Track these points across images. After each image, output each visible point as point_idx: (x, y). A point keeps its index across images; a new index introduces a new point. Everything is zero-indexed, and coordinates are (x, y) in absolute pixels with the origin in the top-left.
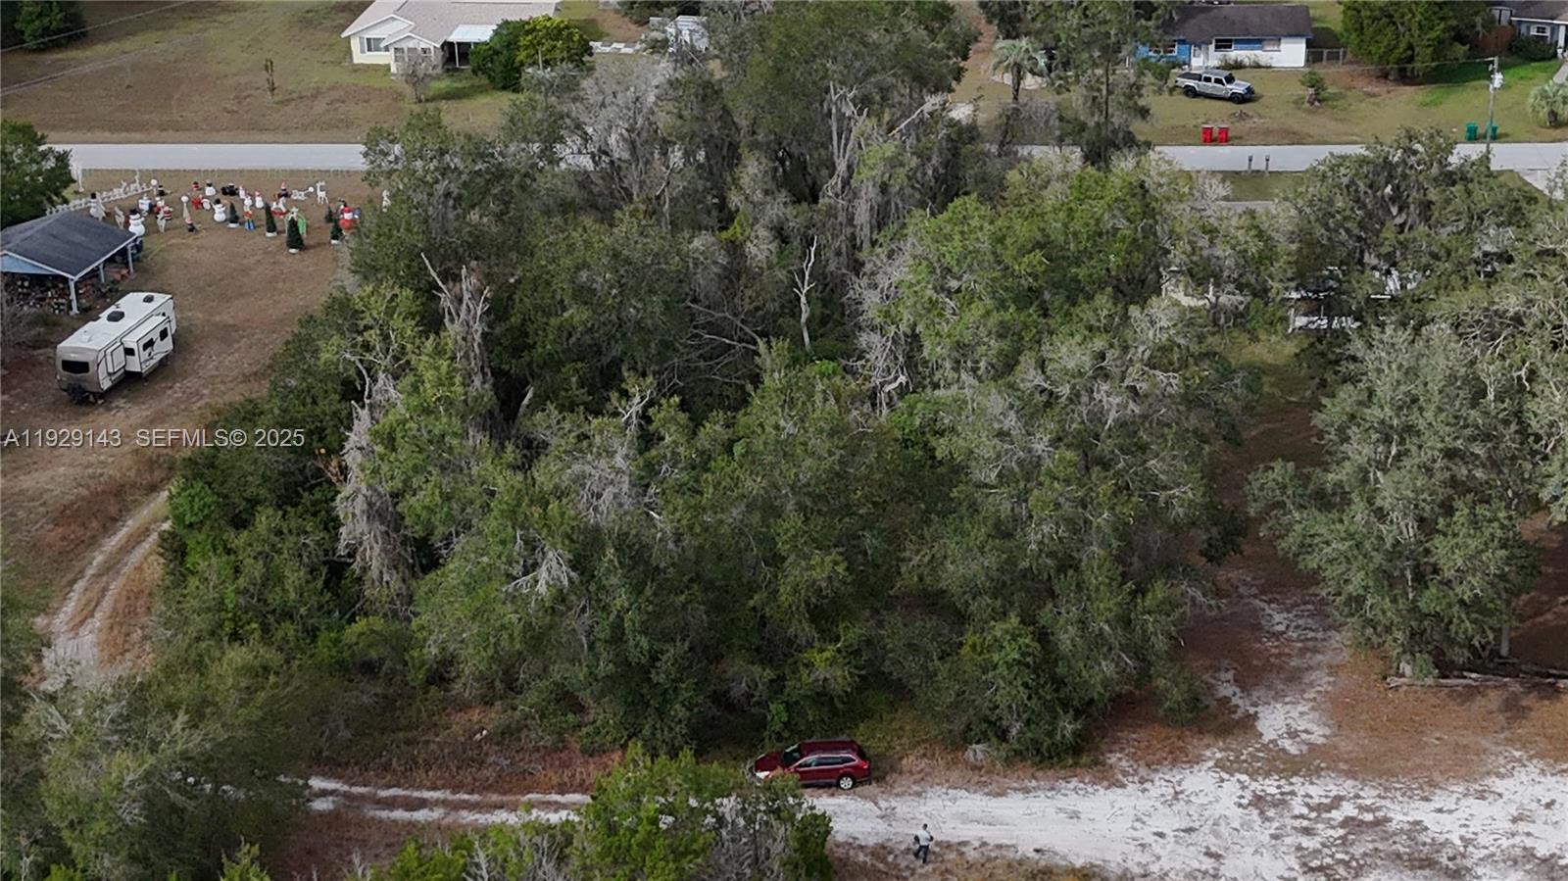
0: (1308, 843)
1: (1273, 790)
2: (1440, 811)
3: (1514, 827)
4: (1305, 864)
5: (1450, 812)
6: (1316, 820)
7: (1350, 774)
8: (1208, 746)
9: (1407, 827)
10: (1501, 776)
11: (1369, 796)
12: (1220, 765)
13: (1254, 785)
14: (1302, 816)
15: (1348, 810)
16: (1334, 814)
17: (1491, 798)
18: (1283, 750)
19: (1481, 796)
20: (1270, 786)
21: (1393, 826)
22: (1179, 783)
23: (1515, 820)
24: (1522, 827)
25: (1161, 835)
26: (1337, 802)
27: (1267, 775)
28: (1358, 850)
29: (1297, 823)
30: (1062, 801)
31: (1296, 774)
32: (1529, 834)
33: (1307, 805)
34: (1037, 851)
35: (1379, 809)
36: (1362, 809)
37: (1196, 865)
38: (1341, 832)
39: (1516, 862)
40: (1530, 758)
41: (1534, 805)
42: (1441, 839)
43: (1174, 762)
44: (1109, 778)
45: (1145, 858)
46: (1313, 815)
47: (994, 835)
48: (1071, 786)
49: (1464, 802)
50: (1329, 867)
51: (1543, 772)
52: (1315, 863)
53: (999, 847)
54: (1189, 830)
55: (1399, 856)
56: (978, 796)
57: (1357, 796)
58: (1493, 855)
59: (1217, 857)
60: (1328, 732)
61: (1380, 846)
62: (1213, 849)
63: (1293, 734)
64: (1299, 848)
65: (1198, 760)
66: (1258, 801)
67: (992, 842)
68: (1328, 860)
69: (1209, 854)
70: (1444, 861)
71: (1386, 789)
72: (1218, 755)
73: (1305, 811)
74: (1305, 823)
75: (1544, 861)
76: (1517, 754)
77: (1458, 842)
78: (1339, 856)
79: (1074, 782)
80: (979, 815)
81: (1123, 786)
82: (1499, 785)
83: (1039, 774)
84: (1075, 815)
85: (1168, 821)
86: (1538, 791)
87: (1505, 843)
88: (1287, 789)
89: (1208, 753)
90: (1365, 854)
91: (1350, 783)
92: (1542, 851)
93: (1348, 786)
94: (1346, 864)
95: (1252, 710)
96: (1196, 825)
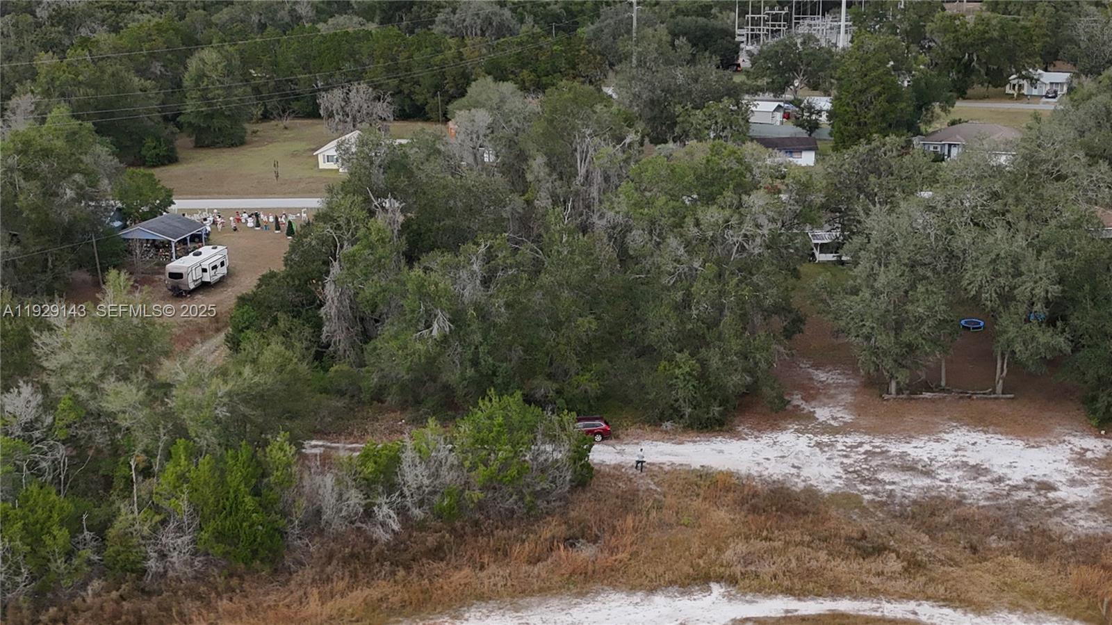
0: (845, 461)
1: (826, 440)
2: (916, 447)
3: (956, 453)
4: (845, 470)
5: (921, 448)
6: (851, 452)
7: (866, 433)
8: (790, 424)
9: (898, 454)
10: (947, 433)
11: (877, 442)
12: (797, 431)
13: (816, 439)
14: (842, 450)
15: (867, 447)
16: (859, 449)
17: (943, 442)
18: (830, 424)
19: (937, 441)
20: (825, 439)
21: (891, 453)
22: (776, 438)
23: (956, 450)
24: (960, 453)
25: (768, 459)
26: (861, 444)
27: (823, 434)
28: (874, 463)
29: (840, 453)
30: (713, 446)
31: (838, 433)
32: (964, 456)
33: (845, 446)
34: (702, 466)
35: (883, 447)
36: (874, 447)
37: (788, 471)
38: (864, 456)
39: (958, 467)
40: (961, 426)
41: (966, 444)
42: (918, 459)
43: (773, 430)
44: (739, 437)
45: (760, 469)
46: (849, 450)
47: (677, 460)
48: (719, 439)
49: (928, 444)
50: (858, 471)
51: (969, 431)
52: (851, 470)
53: (681, 465)
54: (783, 457)
55: (896, 466)
56: (669, 444)
57: (871, 442)
58: (946, 465)
59: (799, 468)
60: (853, 417)
61: (885, 462)
62: (796, 465)
63: (835, 419)
64: (842, 463)
65: (786, 429)
66: (818, 444)
67: (677, 463)
68: (859, 468)
69: (794, 466)
70: (920, 467)
71: (886, 439)
72: (796, 427)
73: (844, 448)
74: (844, 453)
75: (973, 467)
76: (955, 424)
77: (927, 460)
78: (864, 466)
79: (720, 438)
80: (670, 452)
81: (747, 440)
82: (946, 436)
83: (702, 435)
84: (721, 452)
85: (772, 453)
86: (967, 438)
87: (951, 460)
88: (833, 439)
89: (790, 426)
90: (877, 466)
91: (867, 437)
92: (972, 462)
93: (866, 438)
94: (868, 470)
95: (812, 410)
96: (786, 455)
